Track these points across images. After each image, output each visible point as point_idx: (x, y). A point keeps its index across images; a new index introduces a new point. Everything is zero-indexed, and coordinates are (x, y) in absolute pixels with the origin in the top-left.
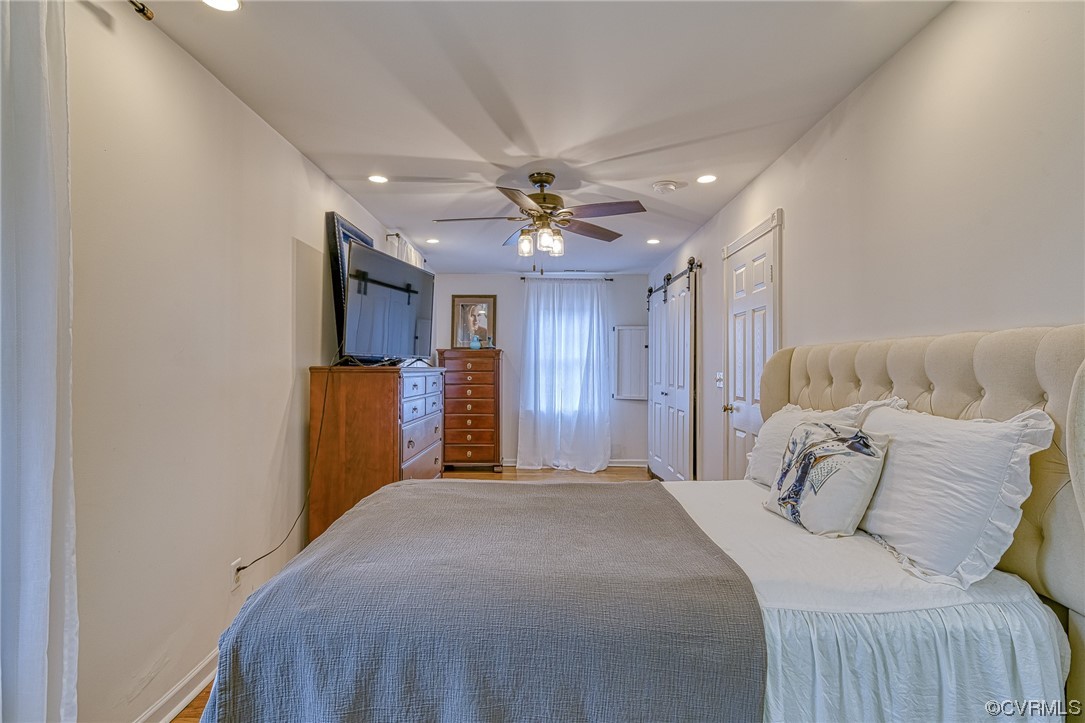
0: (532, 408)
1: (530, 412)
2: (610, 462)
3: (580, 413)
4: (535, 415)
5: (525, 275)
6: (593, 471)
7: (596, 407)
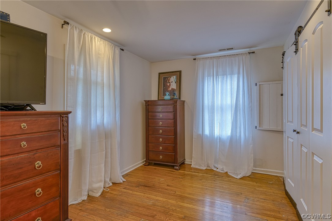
0: (201, 133)
1: (200, 134)
2: (254, 170)
3: (231, 138)
4: (201, 137)
5: (197, 57)
6: (239, 177)
7: (243, 133)
